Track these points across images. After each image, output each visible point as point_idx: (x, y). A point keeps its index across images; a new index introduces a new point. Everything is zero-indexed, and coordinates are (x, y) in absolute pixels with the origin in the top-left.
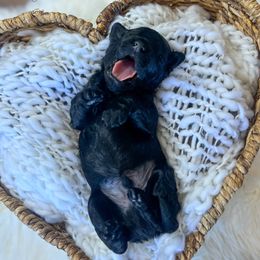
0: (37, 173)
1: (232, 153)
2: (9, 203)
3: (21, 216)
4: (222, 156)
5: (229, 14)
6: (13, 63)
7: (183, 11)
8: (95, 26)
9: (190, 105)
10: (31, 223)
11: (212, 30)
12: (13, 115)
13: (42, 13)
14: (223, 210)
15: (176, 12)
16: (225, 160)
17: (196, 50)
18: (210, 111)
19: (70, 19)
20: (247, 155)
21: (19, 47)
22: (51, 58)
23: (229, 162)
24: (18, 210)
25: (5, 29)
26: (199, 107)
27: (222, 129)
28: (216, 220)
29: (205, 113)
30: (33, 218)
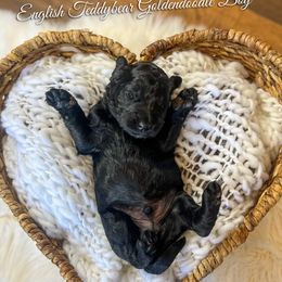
0: (46, 186)
1: (241, 209)
2: (14, 207)
3: (24, 223)
4: (230, 209)
5: (268, 78)
6: (50, 75)
7: (224, 64)
8: (138, 58)
9: (217, 153)
10: (31, 231)
11: (249, 88)
12: (27, 125)
13: (90, 34)
14: (222, 261)
15: (217, 64)
16: (233, 214)
17: (232, 98)
18: (233, 163)
19: (116, 46)
20: (256, 213)
21: (58, 62)
22: (87, 78)
23: (236, 217)
24: (21, 216)
25: (51, 41)
26: (224, 156)
27: (239, 184)
28: (213, 269)
29: (228, 163)
30: (34, 228)
